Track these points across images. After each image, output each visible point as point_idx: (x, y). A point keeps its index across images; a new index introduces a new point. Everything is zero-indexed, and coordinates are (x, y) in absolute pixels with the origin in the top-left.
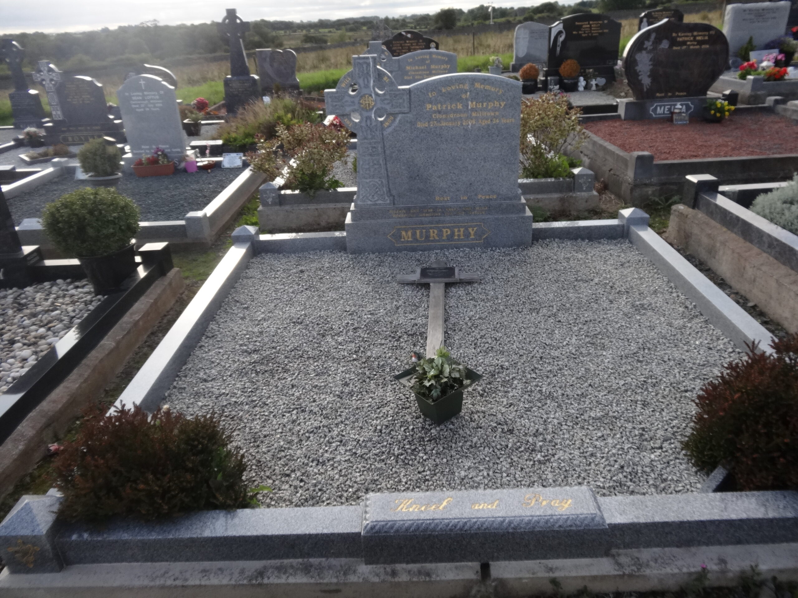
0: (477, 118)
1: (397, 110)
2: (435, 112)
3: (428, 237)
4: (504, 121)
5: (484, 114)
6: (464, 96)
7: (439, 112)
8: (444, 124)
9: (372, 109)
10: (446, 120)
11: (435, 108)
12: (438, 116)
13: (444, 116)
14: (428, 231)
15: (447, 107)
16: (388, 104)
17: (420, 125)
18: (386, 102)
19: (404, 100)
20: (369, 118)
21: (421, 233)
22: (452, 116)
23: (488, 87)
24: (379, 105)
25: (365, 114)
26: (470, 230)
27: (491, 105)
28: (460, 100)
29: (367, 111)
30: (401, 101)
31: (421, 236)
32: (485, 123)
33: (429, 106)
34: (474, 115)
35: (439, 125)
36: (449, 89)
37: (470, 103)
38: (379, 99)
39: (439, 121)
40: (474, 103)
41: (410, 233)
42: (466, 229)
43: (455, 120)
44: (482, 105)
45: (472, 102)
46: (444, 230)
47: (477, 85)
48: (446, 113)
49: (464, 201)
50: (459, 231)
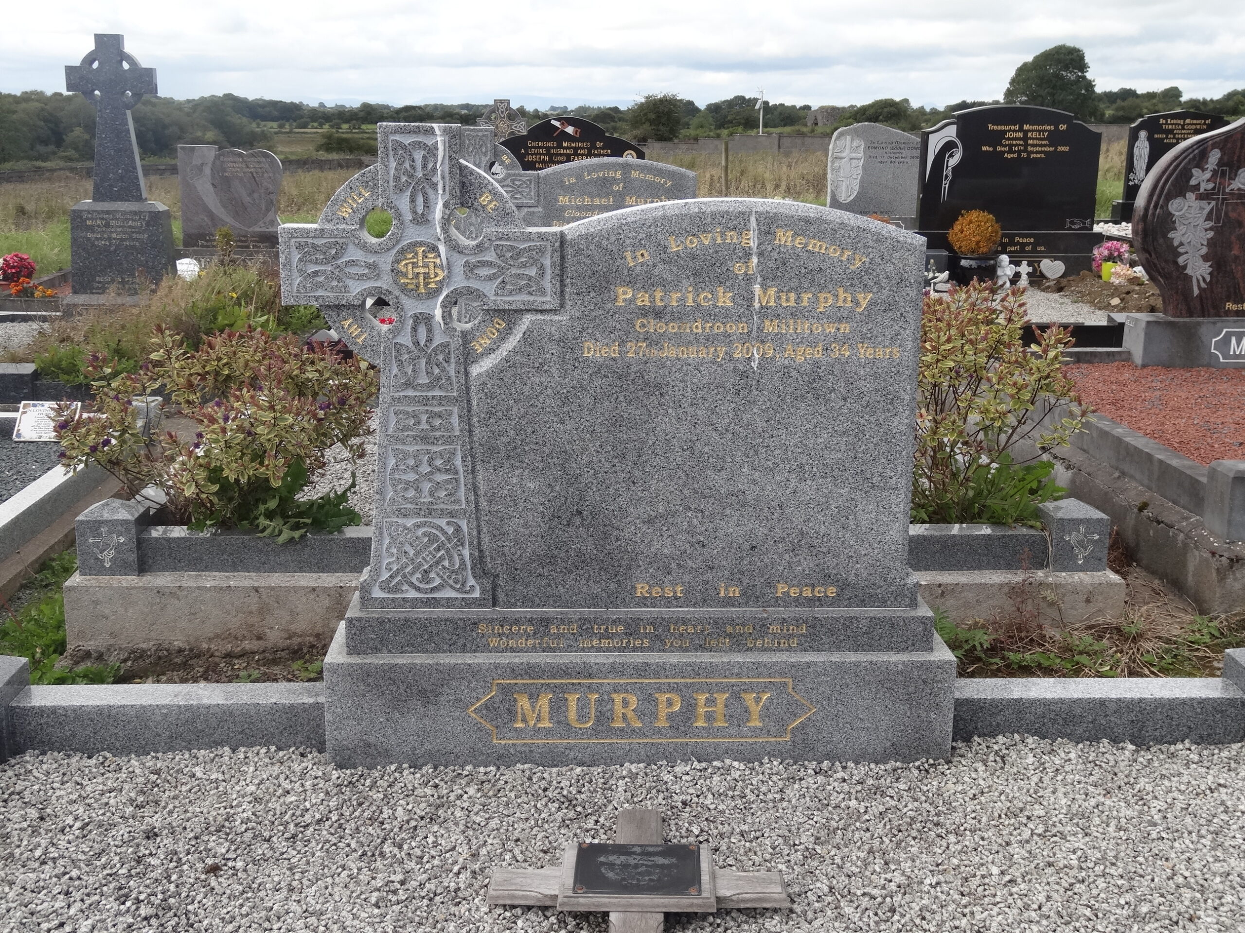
0: (779, 340)
1: (519, 299)
2: (644, 312)
3: (603, 718)
4: (865, 352)
5: (804, 327)
6: (739, 269)
7: (658, 314)
8: (670, 352)
9: (438, 291)
10: (679, 340)
11: (643, 300)
12: (652, 326)
13: (673, 328)
14: (605, 701)
15: (683, 299)
16: (491, 278)
17: (591, 351)
18: (484, 272)
19: (542, 268)
21: (583, 705)
22: (698, 328)
23: (814, 245)
24: (459, 282)
26: (749, 698)
27: (826, 302)
28: (724, 279)
29: (419, 297)
30: (533, 272)
31: (582, 717)
32: (803, 356)
33: (624, 294)
34: (770, 327)
35: (655, 353)
36: (692, 243)
37: (757, 288)
38: (460, 261)
39: (653, 341)
40: (772, 291)
41: (544, 703)
42: (736, 696)
43: (710, 340)
44: (799, 299)
45: (765, 288)
46: (663, 698)
47: (784, 238)
48: (679, 316)
49: (729, 602)
50: (711, 702)
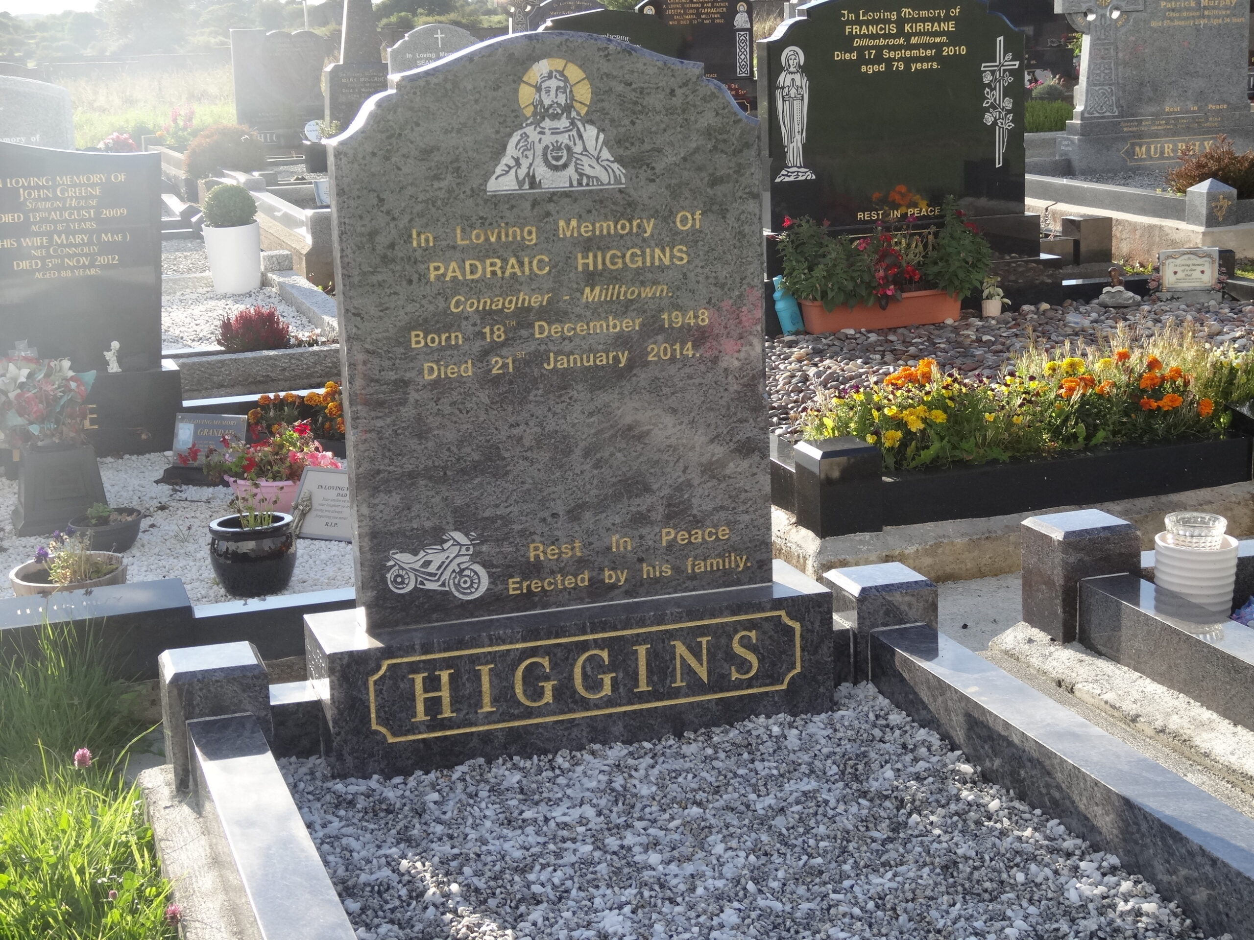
0: (1209, 17)
1: (1132, 8)
2: (1169, 10)
3: (1162, 153)
4: (1235, 20)
5: (1216, 12)
7: (1173, 10)
8: (1176, 23)
9: (1108, 6)
10: (1180, 19)
11: (1169, 6)
12: (1172, 14)
13: (1177, 15)
14: (1163, 146)
17: (1153, 24)
20: (1103, 16)
21: (1156, 148)
22: (1185, 14)
25: (1101, 12)
26: (1206, 143)
29: (1103, 8)
31: (1155, 153)
32: (1215, 22)
34: (1206, 13)
35: (1172, 24)
39: (1171, 19)
41: (1144, 149)
42: (1202, 142)
43: (1188, 18)
48: (1180, 10)
49: (1194, 112)
50: (1194, 146)
